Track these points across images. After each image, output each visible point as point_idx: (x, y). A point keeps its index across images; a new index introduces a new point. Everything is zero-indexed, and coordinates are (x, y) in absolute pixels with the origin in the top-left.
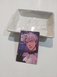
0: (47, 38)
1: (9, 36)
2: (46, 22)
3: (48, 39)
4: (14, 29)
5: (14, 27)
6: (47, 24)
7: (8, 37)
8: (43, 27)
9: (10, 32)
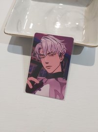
0: (85, 47)
1: (10, 44)
2: (84, 13)
3: (86, 49)
4: (17, 28)
5: (18, 24)
6: (85, 17)
7: (7, 45)
8: (77, 24)
9: (10, 36)
